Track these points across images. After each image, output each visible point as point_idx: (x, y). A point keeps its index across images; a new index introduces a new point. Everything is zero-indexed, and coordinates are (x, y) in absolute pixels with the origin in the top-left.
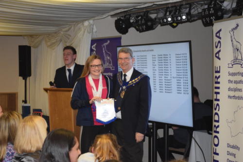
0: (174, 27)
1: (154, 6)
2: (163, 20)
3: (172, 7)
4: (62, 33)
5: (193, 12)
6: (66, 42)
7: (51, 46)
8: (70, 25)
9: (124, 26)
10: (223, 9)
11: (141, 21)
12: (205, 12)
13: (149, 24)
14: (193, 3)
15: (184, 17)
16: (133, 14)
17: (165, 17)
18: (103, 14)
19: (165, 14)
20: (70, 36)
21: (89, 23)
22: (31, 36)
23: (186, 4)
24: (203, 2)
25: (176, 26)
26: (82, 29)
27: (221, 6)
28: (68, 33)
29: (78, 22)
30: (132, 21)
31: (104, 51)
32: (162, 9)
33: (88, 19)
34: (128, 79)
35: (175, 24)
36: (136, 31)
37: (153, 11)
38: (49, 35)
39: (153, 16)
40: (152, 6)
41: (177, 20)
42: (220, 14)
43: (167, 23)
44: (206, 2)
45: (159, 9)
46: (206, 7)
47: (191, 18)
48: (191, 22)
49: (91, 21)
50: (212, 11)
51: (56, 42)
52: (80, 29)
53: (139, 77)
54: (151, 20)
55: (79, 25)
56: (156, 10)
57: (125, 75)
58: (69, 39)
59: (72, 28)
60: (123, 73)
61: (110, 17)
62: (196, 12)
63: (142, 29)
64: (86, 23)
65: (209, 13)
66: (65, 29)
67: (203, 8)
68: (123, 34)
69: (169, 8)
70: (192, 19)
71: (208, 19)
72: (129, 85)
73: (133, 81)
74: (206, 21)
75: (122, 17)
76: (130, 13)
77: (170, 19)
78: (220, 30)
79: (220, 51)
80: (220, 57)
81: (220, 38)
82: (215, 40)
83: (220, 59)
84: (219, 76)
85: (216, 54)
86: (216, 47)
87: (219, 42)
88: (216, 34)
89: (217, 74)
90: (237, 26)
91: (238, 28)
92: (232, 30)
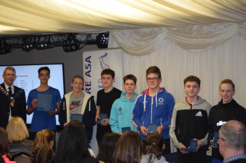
0: (27, 51)
2: (26, 46)
12: (66, 42)
17: (28, 44)
35: (29, 50)
50: (73, 42)
63: (2, 52)
71: (69, 48)
74: (67, 49)
78: (90, 57)
79: (90, 71)
80: (90, 75)
81: (90, 62)
82: (85, 63)
83: (90, 76)
84: (90, 89)
85: (86, 73)
86: (87, 68)
87: (89, 65)
88: (86, 59)
89: (88, 87)
90: (106, 54)
91: (107, 56)
92: (101, 57)
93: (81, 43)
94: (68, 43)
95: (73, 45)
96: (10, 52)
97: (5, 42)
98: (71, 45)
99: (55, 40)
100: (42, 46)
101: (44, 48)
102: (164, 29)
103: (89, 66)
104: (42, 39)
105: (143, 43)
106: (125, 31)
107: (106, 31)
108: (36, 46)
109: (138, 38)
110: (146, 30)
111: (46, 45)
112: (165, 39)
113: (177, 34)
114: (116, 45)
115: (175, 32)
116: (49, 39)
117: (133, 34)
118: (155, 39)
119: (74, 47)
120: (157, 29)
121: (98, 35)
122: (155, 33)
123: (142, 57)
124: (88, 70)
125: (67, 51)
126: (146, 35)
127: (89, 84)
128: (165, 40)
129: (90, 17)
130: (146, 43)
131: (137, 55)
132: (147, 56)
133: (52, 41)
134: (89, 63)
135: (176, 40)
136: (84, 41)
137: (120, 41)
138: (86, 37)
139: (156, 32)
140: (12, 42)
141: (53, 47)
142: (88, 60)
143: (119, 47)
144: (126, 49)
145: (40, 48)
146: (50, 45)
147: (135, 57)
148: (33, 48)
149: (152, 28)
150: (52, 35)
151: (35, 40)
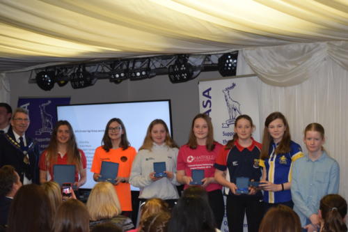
0: (117, 83)
9: (49, 81)
12: (174, 68)
13: (88, 79)
25: (120, 82)
31: (42, 113)
50: (183, 68)
63: (80, 85)
71: (178, 77)
74: (175, 78)
78: (210, 89)
79: (210, 110)
81: (210, 97)
82: (203, 99)
86: (205, 107)
87: (208, 101)
88: (204, 93)
90: (234, 85)
91: (235, 87)
92: (227, 89)
93: (195, 68)
94: (177, 69)
95: (184, 72)
96: (92, 85)
97: (84, 70)
98: (181, 72)
99: (158, 65)
100: (138, 74)
101: (142, 77)
102: (323, 44)
103: (209, 104)
104: (138, 64)
105: (290, 67)
106: (262, 49)
107: (234, 50)
108: (130, 75)
109: (283, 59)
110: (294, 47)
111: (144, 73)
112: (325, 59)
113: (343, 52)
114: (249, 71)
115: (341, 49)
116: (149, 64)
117: (275, 54)
118: (308, 61)
119: (185, 76)
120: (311, 45)
121: (220, 56)
122: (308, 51)
123: (290, 88)
124: (208, 108)
125: (174, 81)
126: (294, 54)
128: (325, 62)
129: (211, 29)
130: (294, 66)
131: (281, 85)
132: (296, 86)
133: (152, 68)
134: (207, 99)
135: (342, 62)
136: (200, 66)
137: (254, 65)
138: (202, 60)
139: (310, 50)
140: (94, 71)
141: (153, 76)
142: (206, 94)
143: (253, 73)
144: (264, 76)
145: (136, 78)
146: (149, 73)
147: (278, 88)
148: (125, 78)
149: (305, 44)
150: (153, 57)
151: (128, 65)
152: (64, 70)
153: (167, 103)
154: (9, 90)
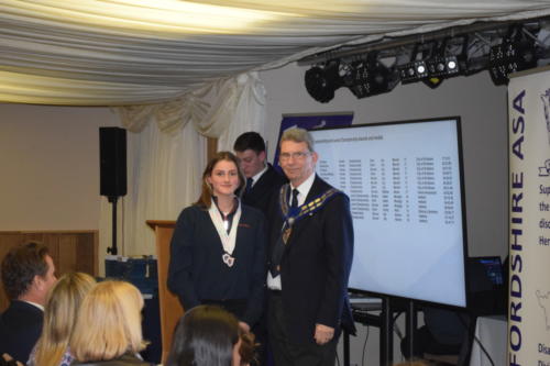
0: (433, 86)
1: (385, 40)
2: (407, 70)
3: (427, 42)
4: (192, 99)
5: (474, 53)
6: (200, 120)
7: (169, 128)
8: (209, 82)
9: (324, 85)
10: (537, 47)
11: (361, 73)
12: (495, 53)
13: (379, 79)
14: (473, 33)
15: (452, 65)
16: (346, 57)
17: (413, 64)
18: (278, 58)
19: (413, 58)
20: (209, 106)
21: (251, 77)
22: (128, 107)
23: (458, 36)
24: (494, 32)
25: (438, 84)
26: (234, 91)
27: (533, 41)
28: (205, 99)
29: (225, 76)
30: (342, 73)
32: (406, 46)
33: (245, 69)
34: (301, 200)
35: (435, 80)
36: (352, 94)
37: (387, 52)
38: (165, 104)
39: (388, 62)
40: (381, 40)
41: (437, 71)
42: (528, 57)
43: (415, 78)
44: (500, 31)
45: (400, 46)
46: (500, 41)
47: (467, 67)
48: (467, 75)
49: (255, 74)
50: (511, 52)
51: (180, 119)
52: (229, 91)
53: (324, 197)
54: (383, 70)
55: (228, 82)
56: (395, 48)
57: (296, 193)
58: (206, 112)
59: (214, 88)
60: (292, 188)
61: (295, 63)
62: (480, 53)
63: (364, 91)
64: (243, 79)
65: (505, 55)
66: (199, 92)
67: (494, 44)
68: (323, 102)
69: (420, 44)
70: (471, 69)
71: (502, 69)
72: (301, 214)
73: (310, 205)
74: (499, 73)
75: (323, 64)
76: (338, 56)
77: (421, 69)
78: (523, 94)
79: (521, 139)
80: (522, 152)
81: (522, 111)
82: (513, 115)
83: (521, 156)
84: (521, 196)
85: (515, 146)
86: (515, 131)
87: (520, 119)
88: (515, 101)
89: (517, 192)
92: (548, 93)
94: (500, 54)
95: (512, 60)
96: (390, 90)
98: (506, 61)
103: (521, 124)
119: (514, 69)
124: (519, 135)
125: (499, 81)
127: (519, 181)
134: (519, 114)
142: (518, 104)
152: (361, 65)
153: (452, 124)
154: (263, 101)
